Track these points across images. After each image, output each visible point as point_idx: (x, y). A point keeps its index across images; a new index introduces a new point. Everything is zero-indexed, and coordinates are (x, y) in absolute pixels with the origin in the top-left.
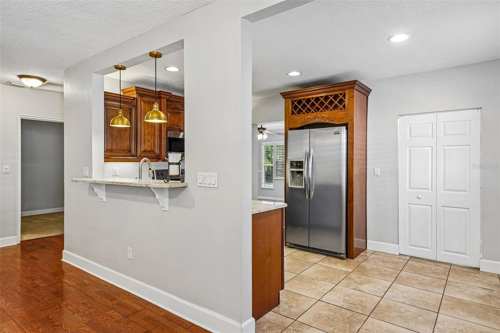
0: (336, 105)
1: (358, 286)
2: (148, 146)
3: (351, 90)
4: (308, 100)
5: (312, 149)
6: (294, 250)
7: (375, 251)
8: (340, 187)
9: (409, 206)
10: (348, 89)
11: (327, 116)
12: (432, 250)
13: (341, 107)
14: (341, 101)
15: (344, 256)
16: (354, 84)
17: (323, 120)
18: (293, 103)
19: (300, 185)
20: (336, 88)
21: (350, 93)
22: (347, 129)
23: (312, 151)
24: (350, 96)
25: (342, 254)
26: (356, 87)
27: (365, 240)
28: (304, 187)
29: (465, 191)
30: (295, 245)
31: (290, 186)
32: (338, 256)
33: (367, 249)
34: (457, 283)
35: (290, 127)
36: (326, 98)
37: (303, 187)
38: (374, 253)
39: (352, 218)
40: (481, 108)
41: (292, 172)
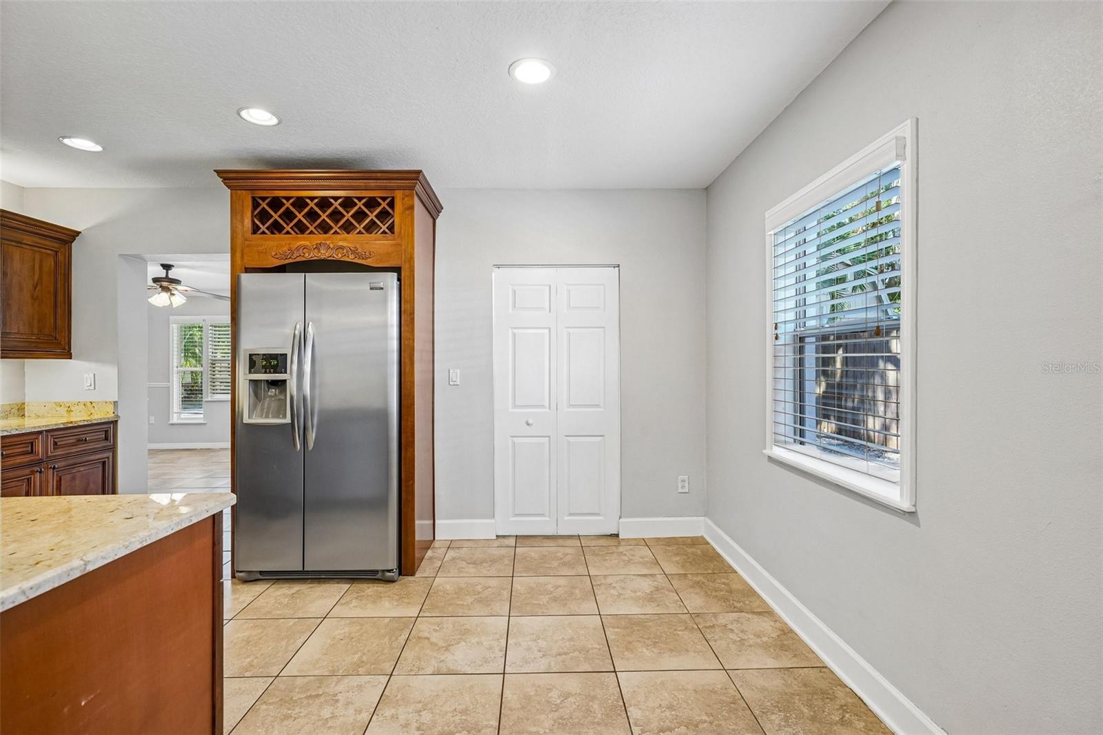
0: (373, 222)
1: (442, 658)
3: (407, 192)
4: (300, 203)
5: (310, 323)
6: (258, 588)
7: (452, 541)
8: (383, 415)
9: (512, 440)
10: (399, 188)
11: (348, 245)
12: (549, 517)
13: (384, 228)
14: (384, 215)
15: (393, 574)
16: (414, 179)
17: (340, 255)
18: (255, 205)
19: (278, 417)
20: (372, 183)
21: (406, 199)
22: (399, 280)
23: (310, 330)
24: (406, 206)
25: (389, 571)
26: (418, 188)
27: (432, 522)
28: (290, 422)
29: (598, 406)
30: (261, 573)
31: (246, 420)
32: (379, 576)
33: (436, 539)
34: (605, 576)
35: (247, 266)
36: (348, 203)
37: (288, 420)
38: (451, 545)
39: (410, 483)
40: (618, 266)
41: (255, 383)
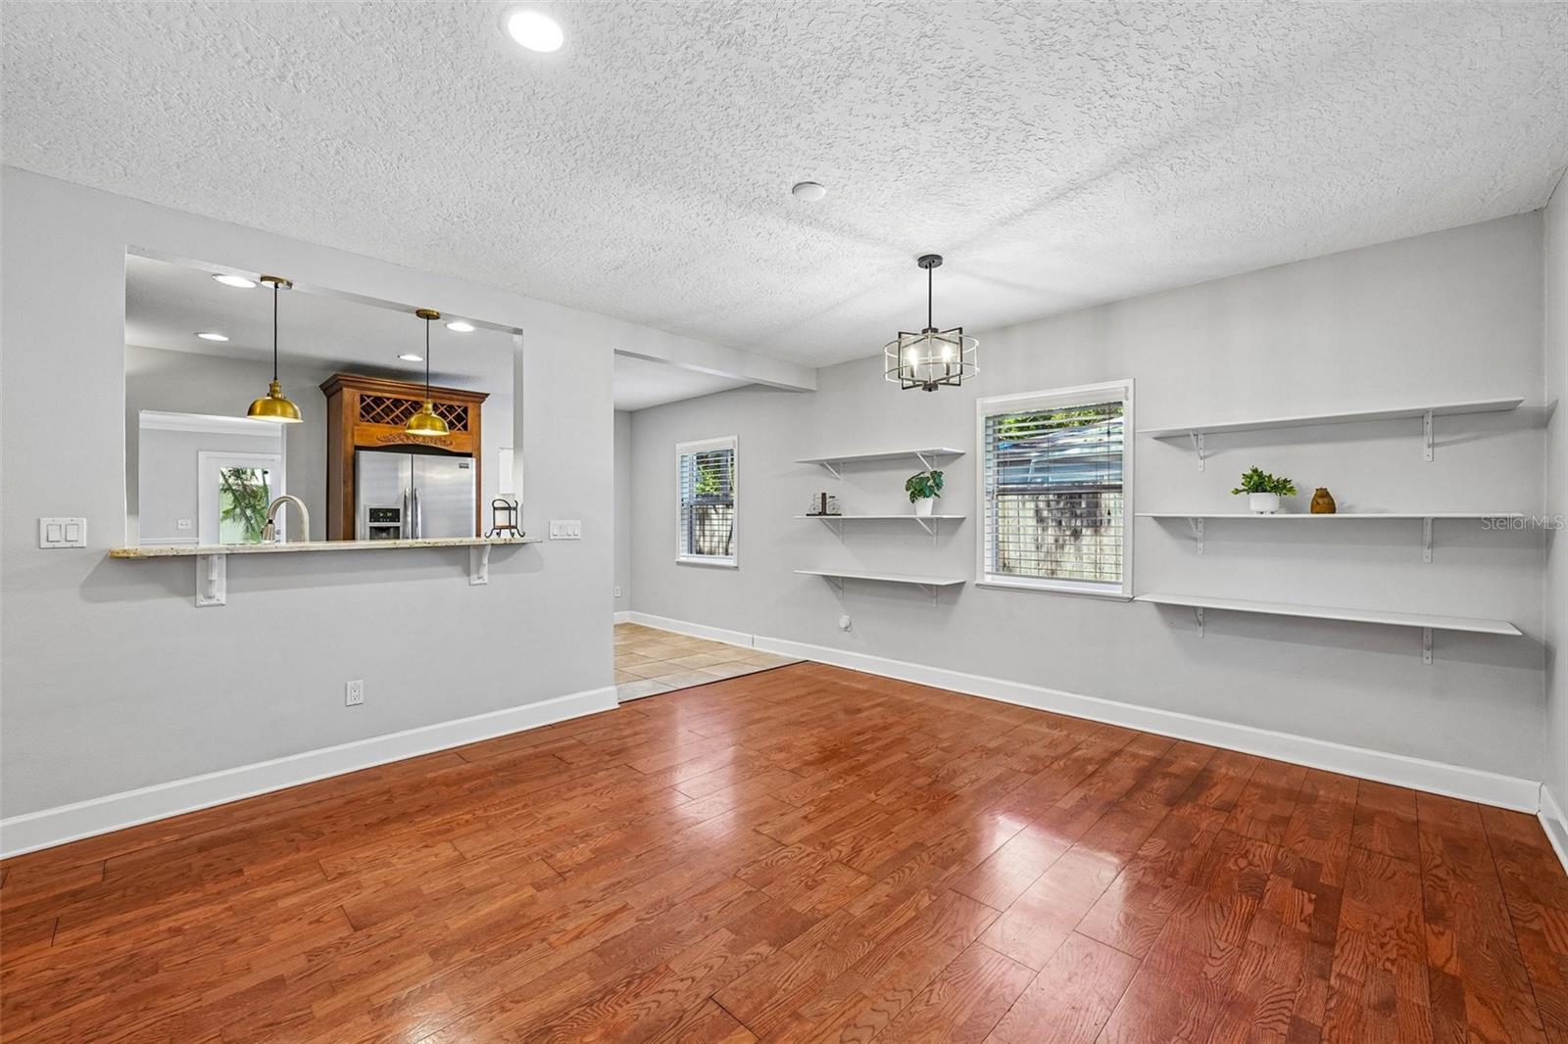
0: (452, 421)
3: (478, 405)
5: (418, 488)
10: (472, 402)
13: (459, 426)
14: (460, 418)
16: (483, 398)
17: (432, 443)
18: (362, 400)
21: (475, 410)
22: (477, 462)
24: (476, 414)
35: (357, 444)
41: (372, 528)
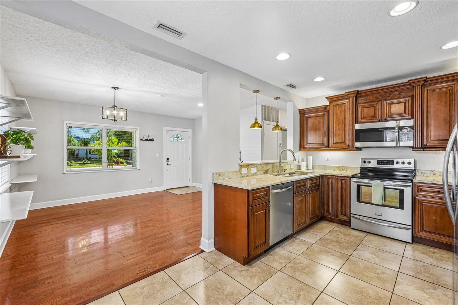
2: (338, 139)
